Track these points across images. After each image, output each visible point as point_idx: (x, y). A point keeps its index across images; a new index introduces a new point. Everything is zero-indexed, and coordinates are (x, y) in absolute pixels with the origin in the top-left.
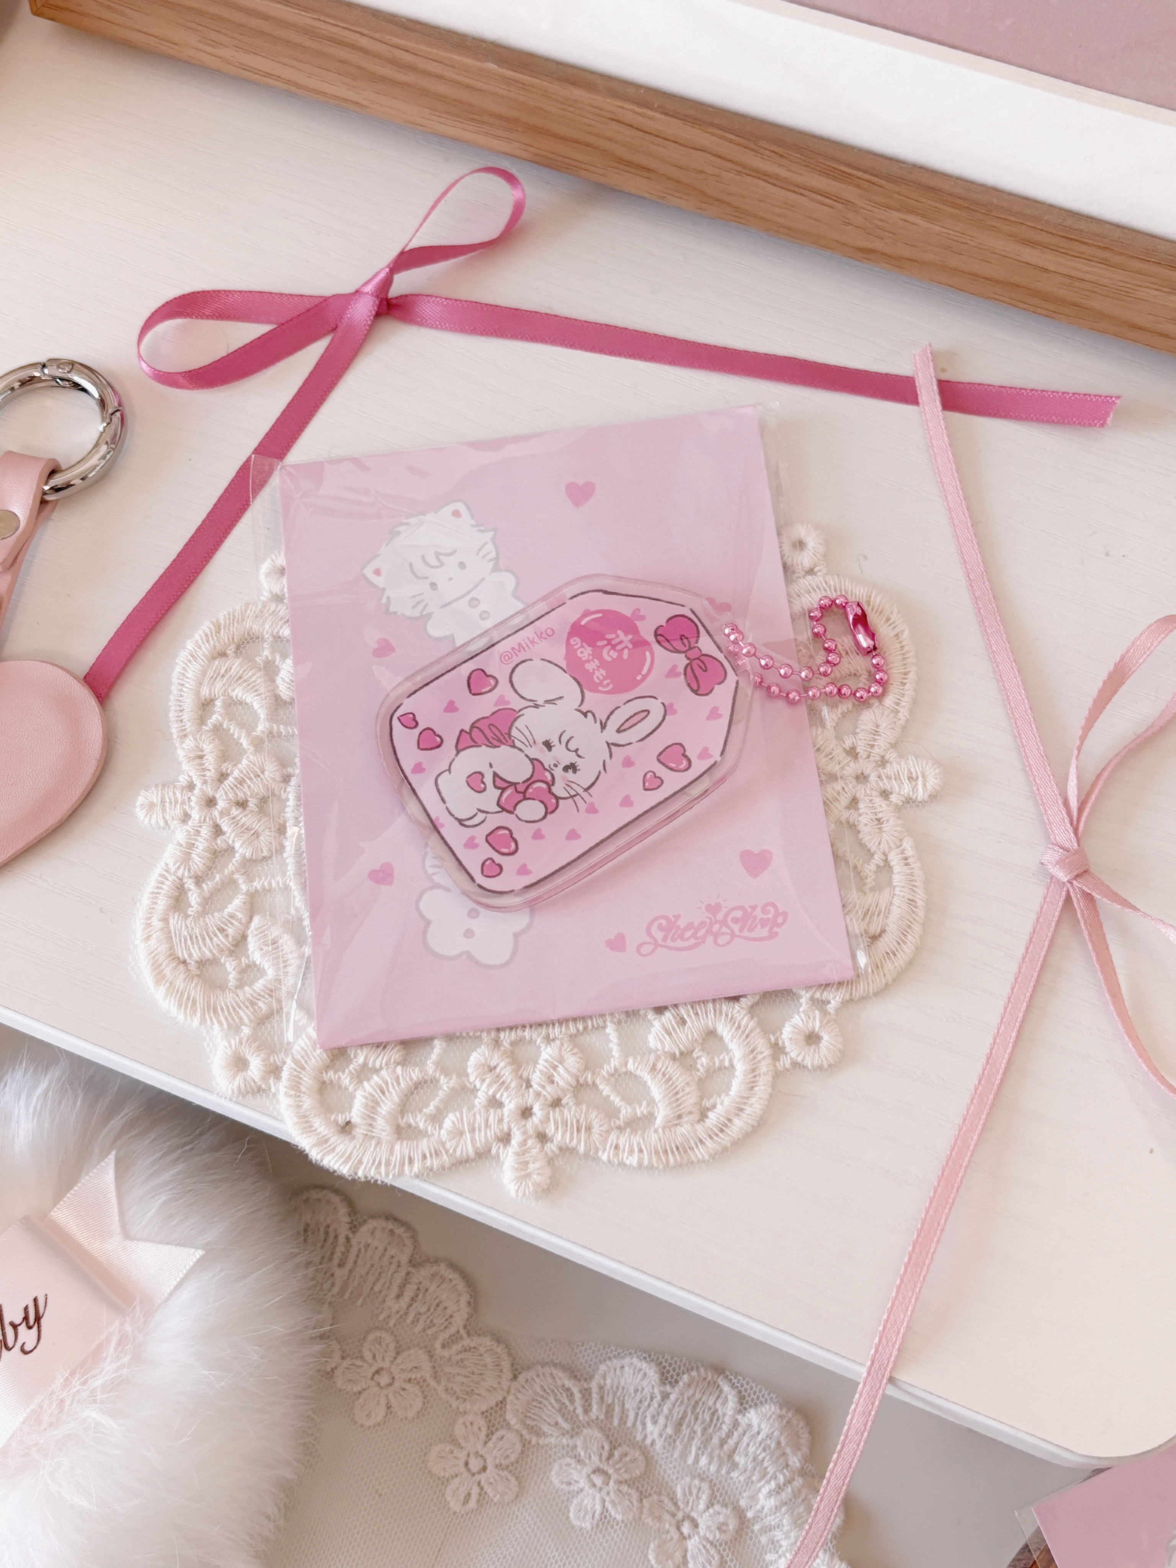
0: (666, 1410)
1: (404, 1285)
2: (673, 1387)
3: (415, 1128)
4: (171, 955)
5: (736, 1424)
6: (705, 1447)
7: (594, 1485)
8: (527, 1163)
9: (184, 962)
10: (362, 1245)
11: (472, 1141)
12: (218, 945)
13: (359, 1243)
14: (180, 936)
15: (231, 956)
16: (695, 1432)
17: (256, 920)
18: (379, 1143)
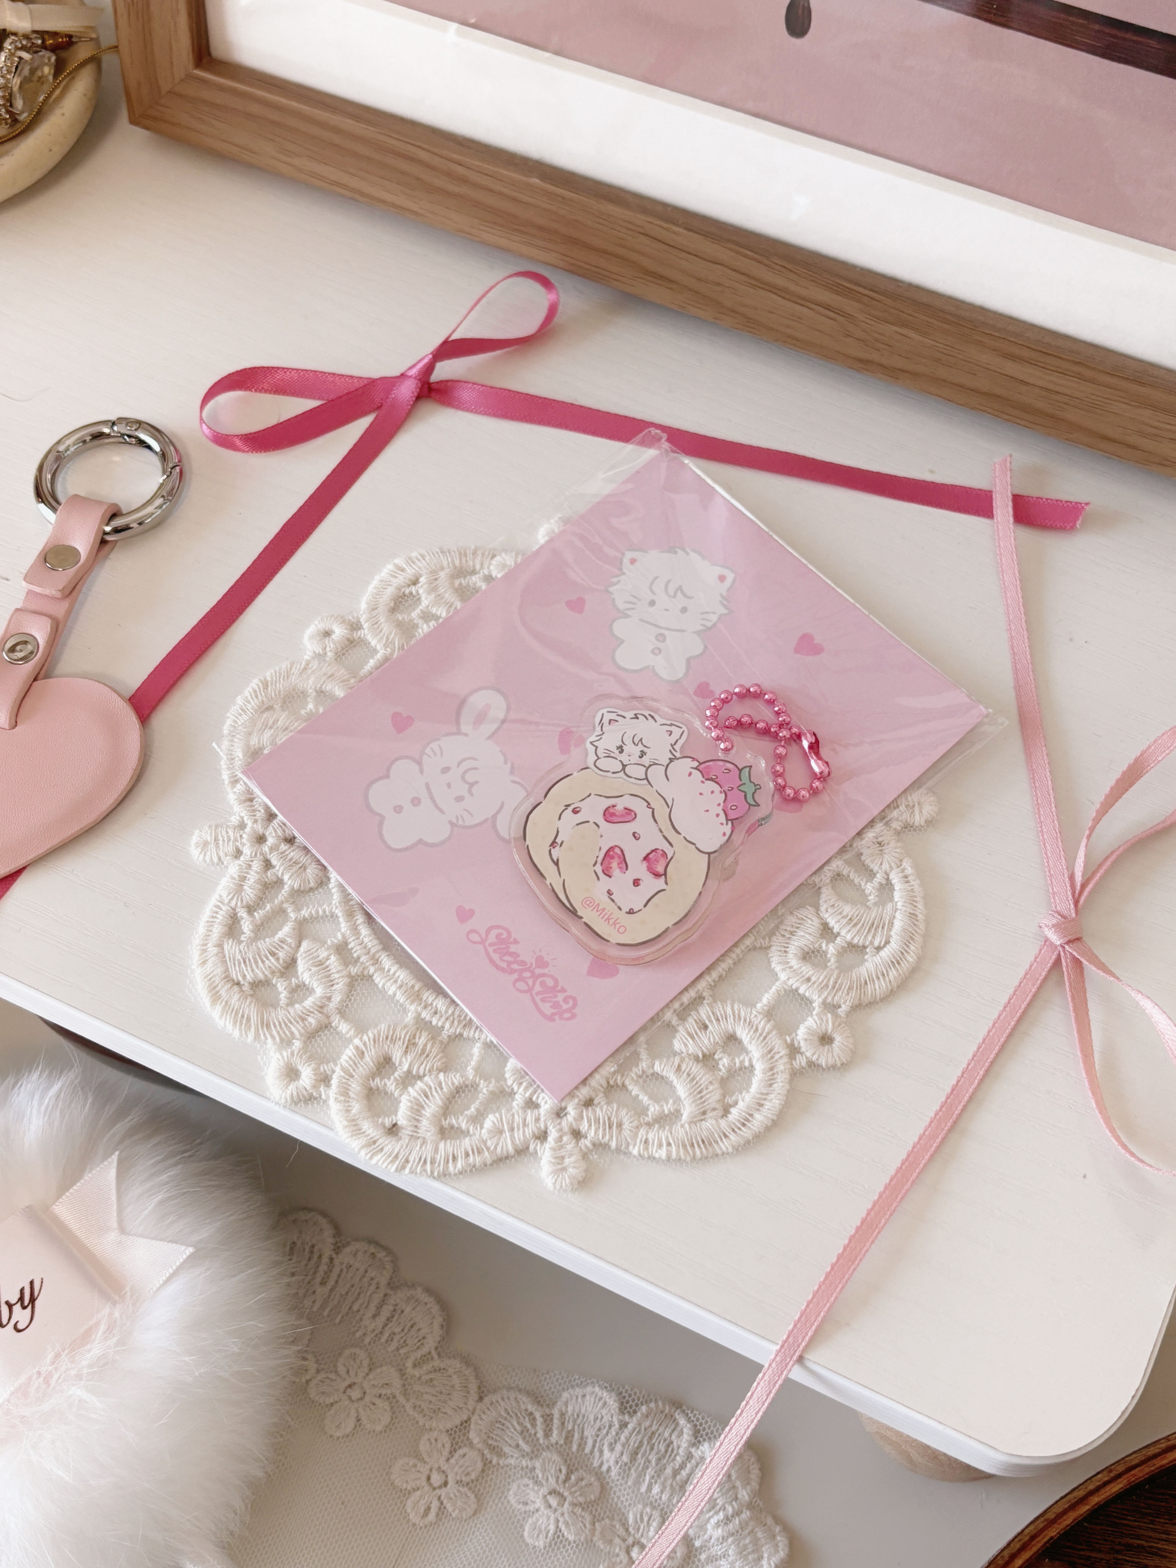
0: (623, 1438)
1: (381, 1306)
2: (631, 1416)
3: (458, 1128)
4: (226, 977)
5: (690, 1456)
6: (659, 1476)
7: (550, 1506)
8: (563, 1158)
9: (238, 984)
10: (344, 1266)
11: (511, 1140)
12: (270, 967)
13: (342, 1263)
14: (234, 960)
15: (282, 977)
16: (649, 1462)
17: (305, 945)
18: (424, 1142)
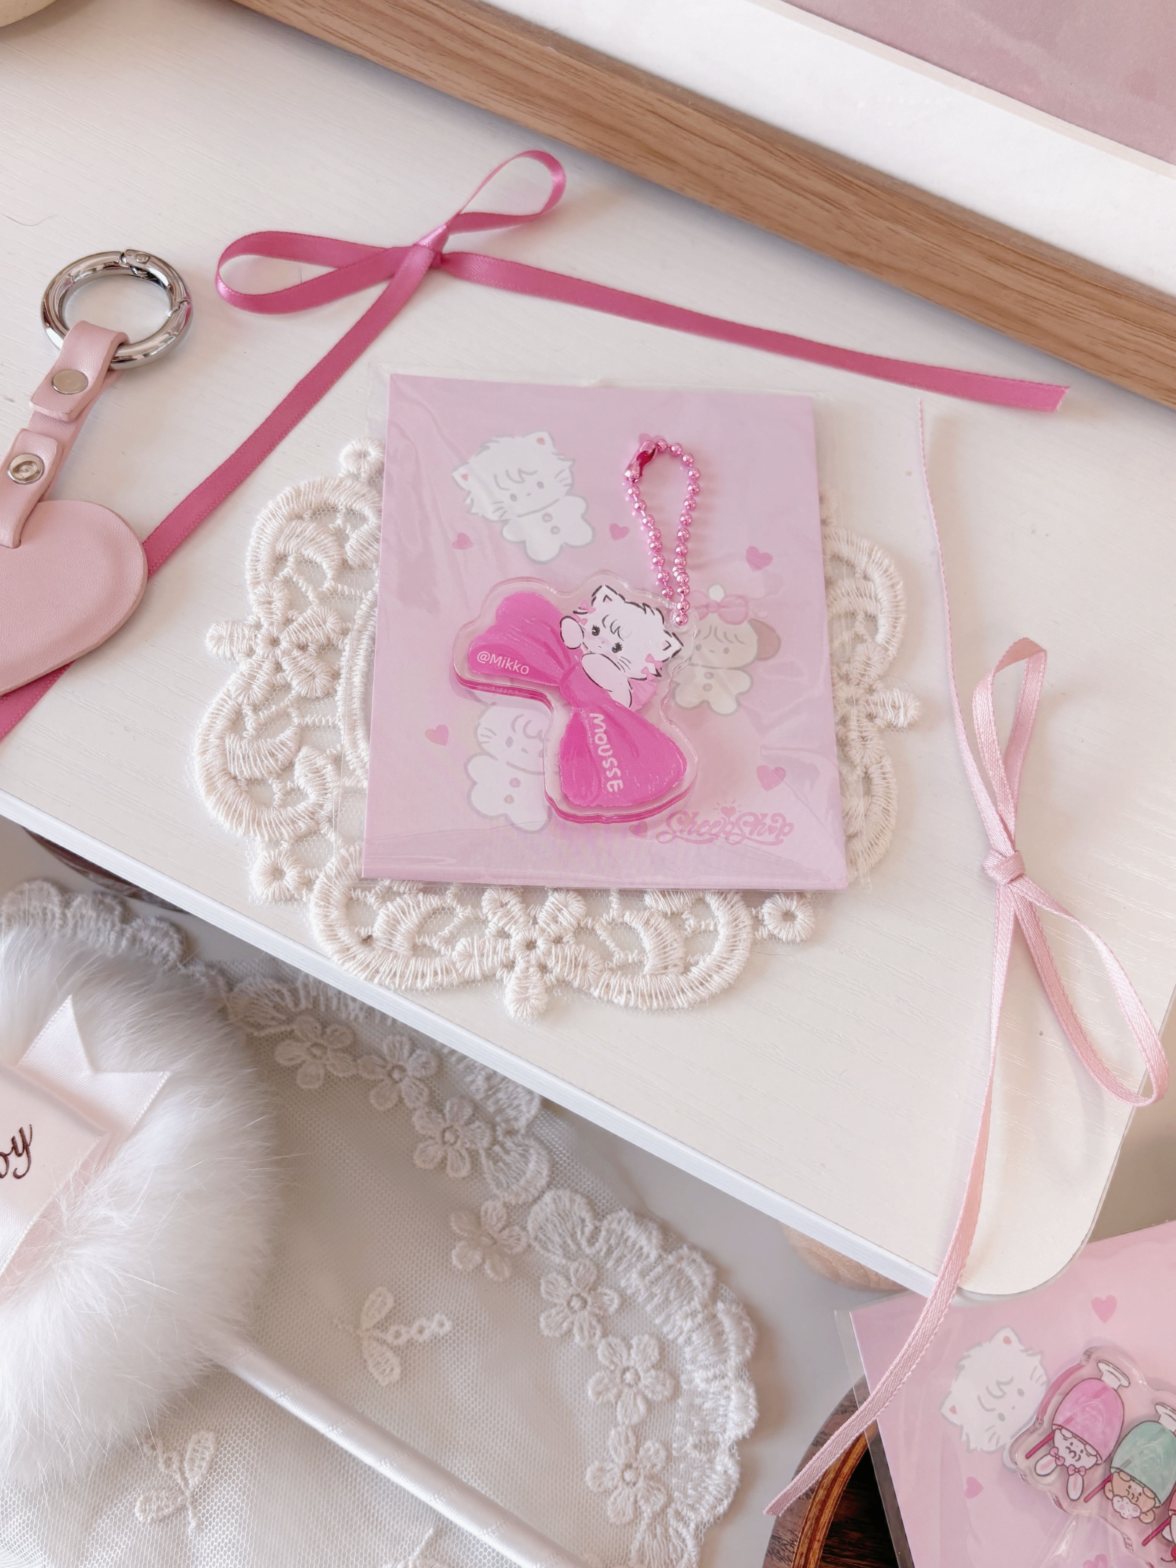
3: (430, 947)
4: (223, 770)
8: (527, 988)
9: (235, 778)
11: (480, 965)
12: (267, 767)
14: (234, 754)
15: (278, 778)
17: (304, 750)
18: (396, 957)
